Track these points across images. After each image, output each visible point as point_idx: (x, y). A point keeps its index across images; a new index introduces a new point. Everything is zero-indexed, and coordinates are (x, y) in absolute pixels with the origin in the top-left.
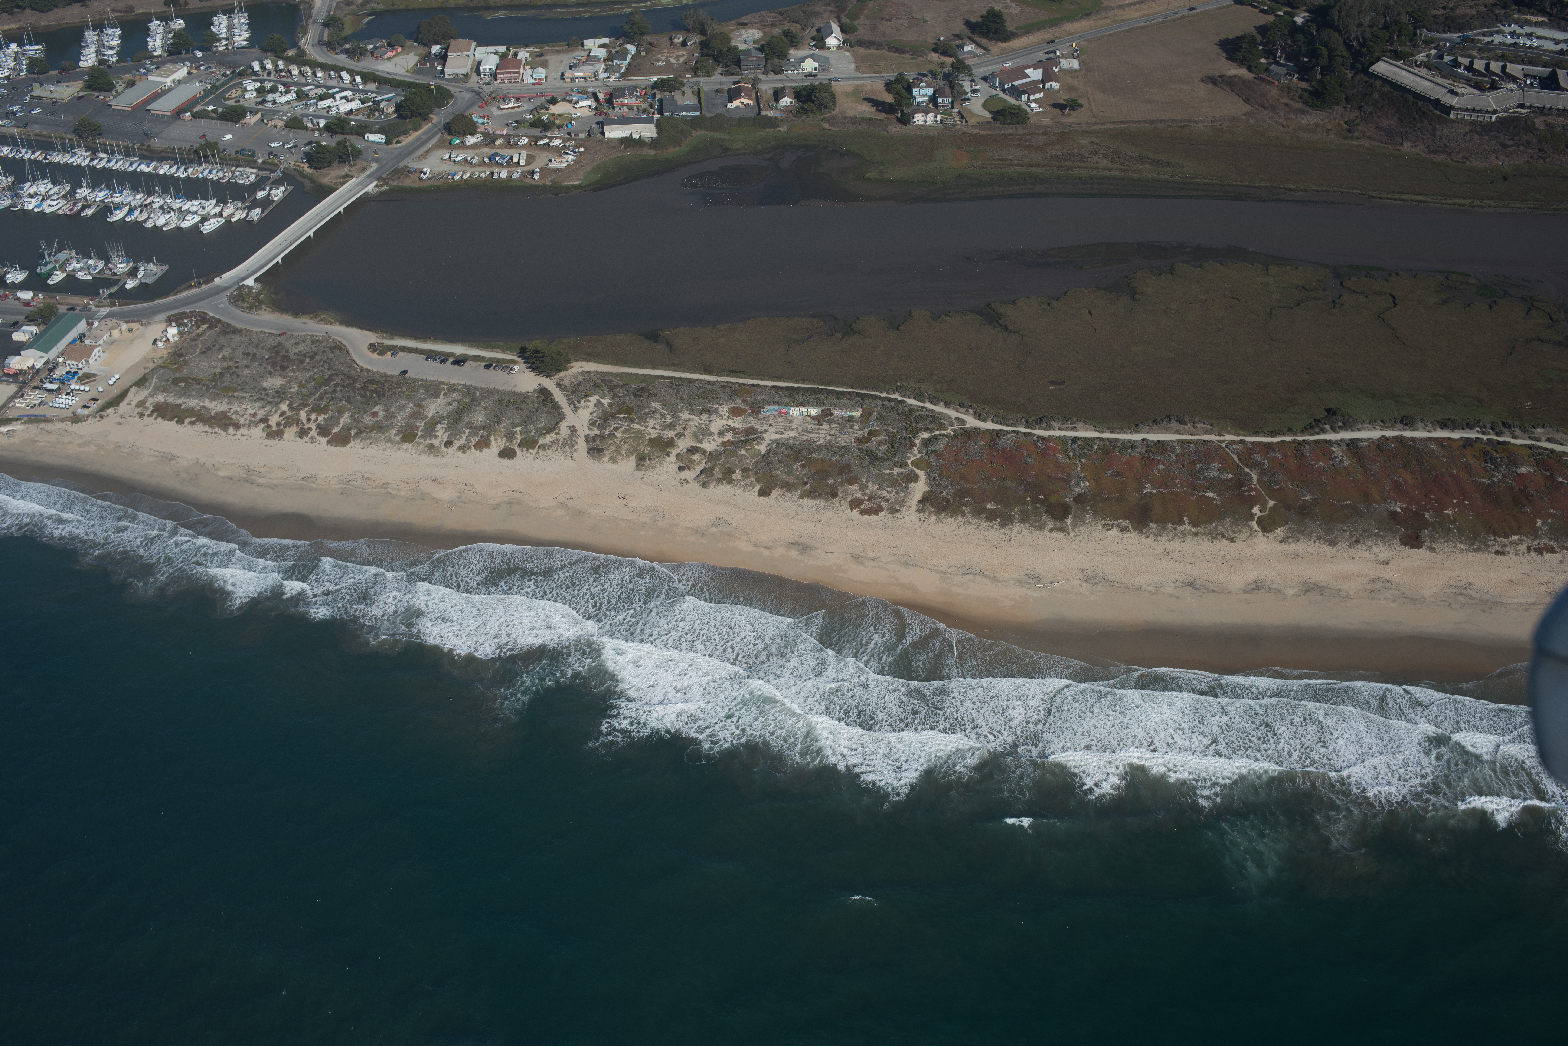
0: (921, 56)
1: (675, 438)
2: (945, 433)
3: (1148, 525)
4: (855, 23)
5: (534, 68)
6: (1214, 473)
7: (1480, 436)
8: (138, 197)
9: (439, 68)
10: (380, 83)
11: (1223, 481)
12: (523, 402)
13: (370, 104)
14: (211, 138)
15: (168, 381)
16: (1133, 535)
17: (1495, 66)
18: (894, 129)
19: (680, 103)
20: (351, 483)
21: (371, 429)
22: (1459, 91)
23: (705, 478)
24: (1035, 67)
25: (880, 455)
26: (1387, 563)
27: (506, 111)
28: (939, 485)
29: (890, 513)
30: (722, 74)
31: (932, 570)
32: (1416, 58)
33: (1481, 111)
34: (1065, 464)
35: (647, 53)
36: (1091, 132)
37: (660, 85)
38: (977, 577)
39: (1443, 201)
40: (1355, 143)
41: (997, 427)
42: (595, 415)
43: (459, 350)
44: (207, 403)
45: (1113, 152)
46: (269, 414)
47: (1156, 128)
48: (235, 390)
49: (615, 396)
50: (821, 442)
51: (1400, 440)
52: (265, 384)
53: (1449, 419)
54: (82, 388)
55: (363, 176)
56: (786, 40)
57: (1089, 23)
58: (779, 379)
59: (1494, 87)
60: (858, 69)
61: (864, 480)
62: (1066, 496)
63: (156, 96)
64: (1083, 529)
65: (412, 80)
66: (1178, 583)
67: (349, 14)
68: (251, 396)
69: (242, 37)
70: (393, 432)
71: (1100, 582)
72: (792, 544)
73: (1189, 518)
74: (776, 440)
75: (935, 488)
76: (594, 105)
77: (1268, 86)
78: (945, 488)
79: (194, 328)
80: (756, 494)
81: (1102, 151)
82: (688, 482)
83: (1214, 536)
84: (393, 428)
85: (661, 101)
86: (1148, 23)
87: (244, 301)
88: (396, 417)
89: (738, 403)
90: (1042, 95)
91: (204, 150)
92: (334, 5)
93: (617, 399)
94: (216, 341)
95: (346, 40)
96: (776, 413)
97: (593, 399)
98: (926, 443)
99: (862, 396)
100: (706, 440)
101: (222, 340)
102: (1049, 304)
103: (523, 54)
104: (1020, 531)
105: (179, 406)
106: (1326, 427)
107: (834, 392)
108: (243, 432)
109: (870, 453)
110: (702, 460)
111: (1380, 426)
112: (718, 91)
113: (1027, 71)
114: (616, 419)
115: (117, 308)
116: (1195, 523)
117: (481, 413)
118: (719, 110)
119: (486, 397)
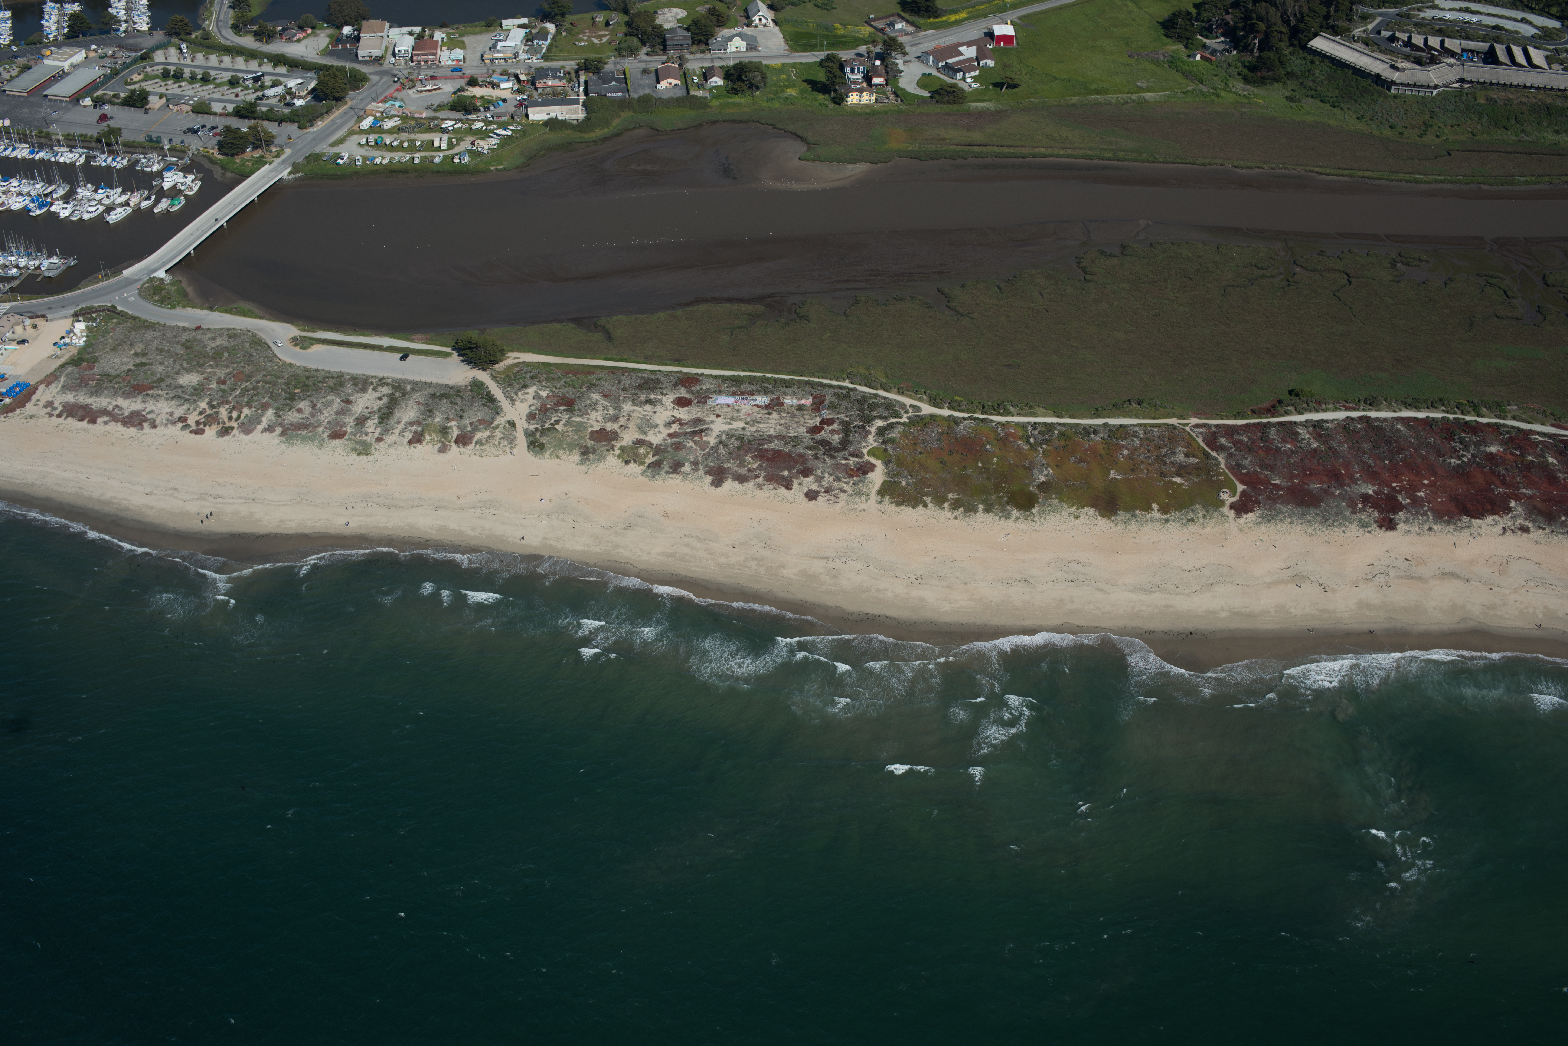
1: (619, 431)
2: (902, 421)
3: (1116, 513)
5: (451, 49)
6: (1181, 457)
7: (1446, 415)
8: (38, 186)
9: (352, 50)
10: (290, 66)
11: (1189, 466)
12: (456, 395)
13: (281, 87)
14: (114, 124)
15: (77, 379)
16: (1102, 522)
17: (1434, 42)
18: (827, 108)
21: (297, 427)
22: (1400, 65)
23: (654, 471)
24: (969, 44)
25: (834, 444)
27: (424, 94)
28: (897, 475)
29: (848, 505)
30: (647, 54)
32: (1353, 33)
33: (1422, 86)
34: (1027, 451)
35: (568, 33)
37: (586, 66)
39: (1389, 177)
41: (954, 414)
42: (533, 408)
43: (386, 342)
44: (120, 402)
46: (187, 411)
48: (152, 388)
49: (553, 387)
50: (772, 432)
51: (1366, 420)
52: (181, 381)
53: (1413, 399)
55: (277, 161)
56: (712, 19)
58: (724, 367)
59: (1433, 61)
60: (789, 47)
61: (820, 472)
62: (1030, 484)
63: (53, 80)
64: (1050, 518)
65: (324, 63)
68: (167, 394)
69: (141, 19)
70: (320, 429)
73: (1158, 505)
74: (725, 432)
75: (893, 479)
76: (516, 87)
78: (904, 478)
79: (103, 323)
80: (708, 485)
82: (634, 475)
83: (1186, 521)
84: (320, 425)
85: (586, 82)
87: (156, 295)
88: (322, 414)
89: (683, 393)
90: (977, 73)
91: (107, 137)
93: (555, 391)
94: (127, 336)
95: (252, 21)
96: (723, 403)
97: (532, 390)
98: (881, 431)
99: (812, 385)
100: (651, 432)
101: (133, 334)
102: (998, 287)
103: (439, 35)
104: (984, 519)
105: (90, 405)
106: (1290, 408)
107: (781, 380)
108: (160, 430)
109: (824, 443)
110: (648, 453)
111: (1344, 406)
112: (645, 71)
113: (960, 49)
114: (556, 411)
115: (20, 302)
116: (1164, 510)
117: (412, 407)
118: (647, 91)
119: (416, 390)
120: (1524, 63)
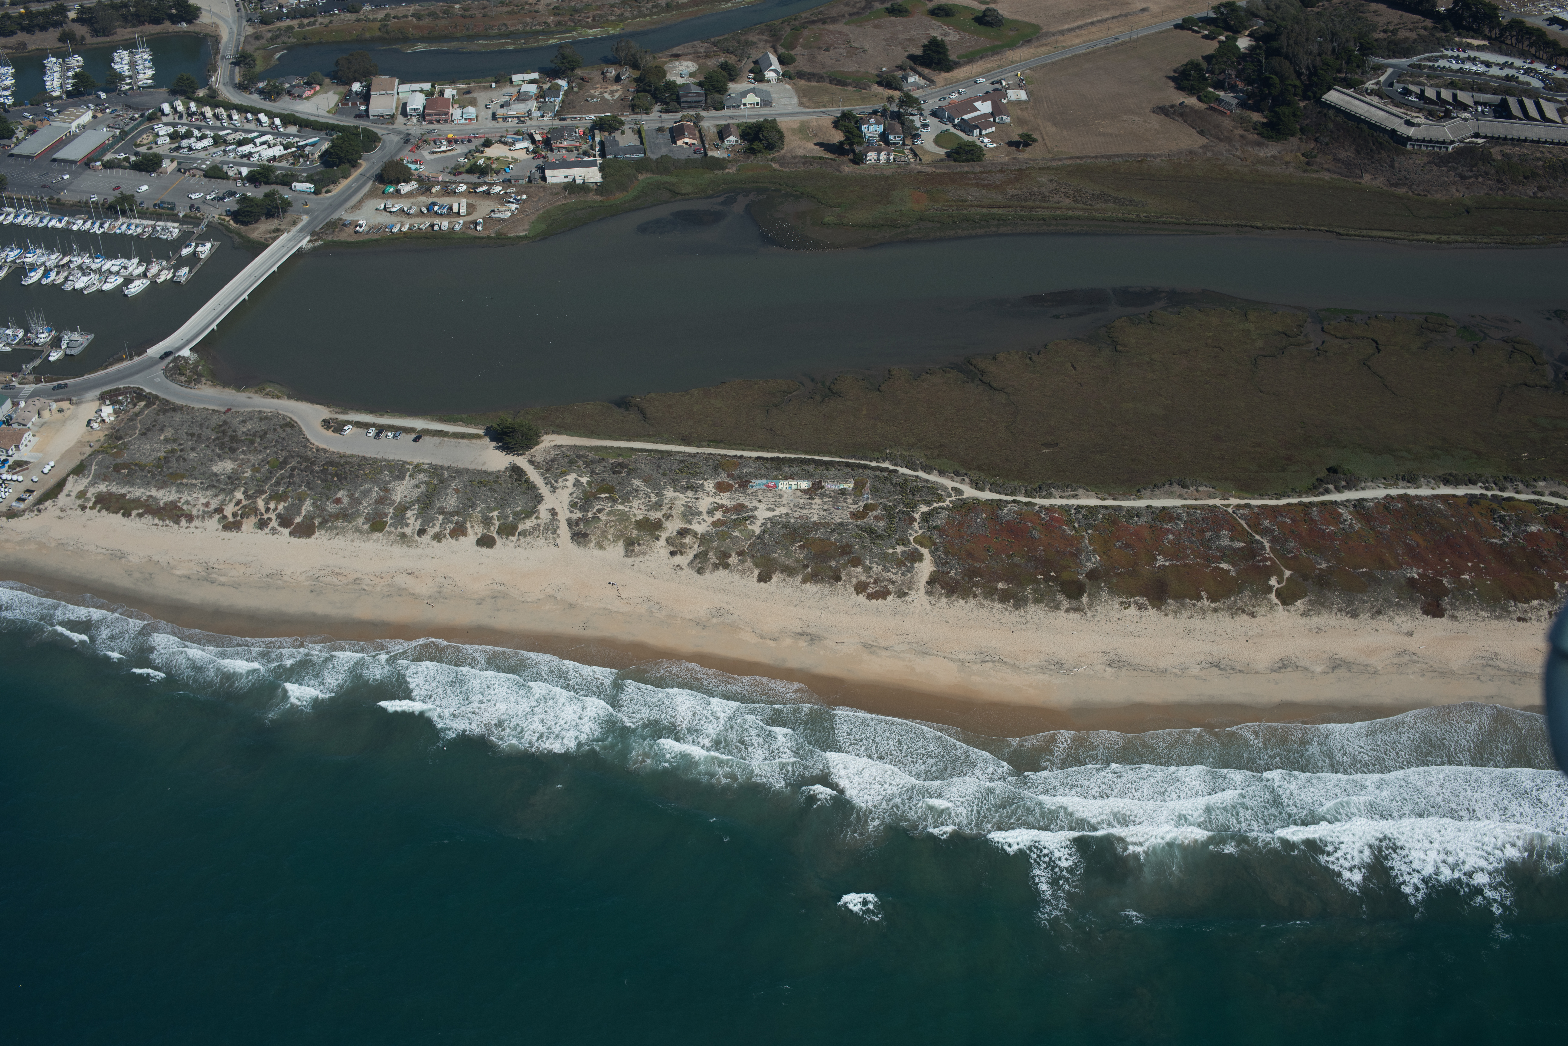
0: (865, 89)
1: (663, 520)
2: (944, 505)
3: (1166, 602)
4: (793, 53)
5: (463, 107)
6: (1226, 542)
7: (1484, 492)
8: (53, 257)
9: (363, 108)
10: (300, 126)
11: (1235, 551)
12: (495, 482)
13: (294, 149)
14: (126, 190)
15: (108, 467)
16: (1152, 613)
17: (1447, 95)
18: (847, 169)
19: (622, 144)
20: (321, 579)
21: (337, 516)
22: (1415, 121)
23: (700, 564)
24: (984, 99)
25: (879, 532)
26: (1411, 635)
27: (438, 155)
28: (945, 564)
29: (899, 597)
30: (662, 112)
31: (949, 659)
32: (1366, 85)
33: (1437, 142)
34: (1072, 536)
35: (580, 89)
36: (1048, 168)
37: (600, 125)
38: (997, 664)
39: (1411, 238)
40: (1315, 176)
41: (997, 497)
42: (574, 495)
43: (419, 424)
44: (154, 492)
45: (1073, 190)
46: (223, 503)
47: (1114, 163)
48: (183, 477)
49: (593, 473)
50: (815, 518)
51: (1404, 498)
52: (215, 469)
53: (1450, 474)
54: (15, 477)
55: (295, 230)
56: (725, 74)
57: (1031, 50)
58: (762, 448)
59: (1447, 115)
60: (801, 104)
61: (867, 561)
62: (1078, 573)
63: (62, 143)
64: (1100, 608)
65: (336, 122)
66: (1204, 665)
67: (258, 49)
68: (202, 483)
69: (146, 75)
70: (361, 520)
71: (1124, 666)
72: (800, 634)
73: (1207, 593)
74: (769, 519)
75: (942, 568)
76: (532, 147)
77: (1220, 117)
78: (952, 567)
79: (130, 406)
80: (755, 580)
81: (1062, 190)
82: (681, 569)
83: (1235, 611)
84: (360, 516)
85: (602, 143)
86: (1090, 49)
87: (181, 374)
88: (361, 503)
89: (723, 477)
90: (993, 129)
91: (122, 204)
92: (242, 39)
93: (596, 477)
94: (155, 421)
95: (260, 78)
96: (764, 487)
97: (572, 477)
98: (926, 517)
99: (853, 466)
100: (695, 521)
101: (161, 418)
102: (1030, 359)
103: (449, 92)
104: (1034, 612)
105: (124, 495)
106: (1329, 486)
107: (821, 462)
108: (197, 525)
109: (869, 530)
110: (694, 543)
111: (1383, 484)
112: (660, 130)
113: (976, 104)
114: (598, 499)
115: (43, 384)
116: (1213, 598)
117: (452, 496)
118: (664, 151)
119: (455, 477)
120: (1538, 117)
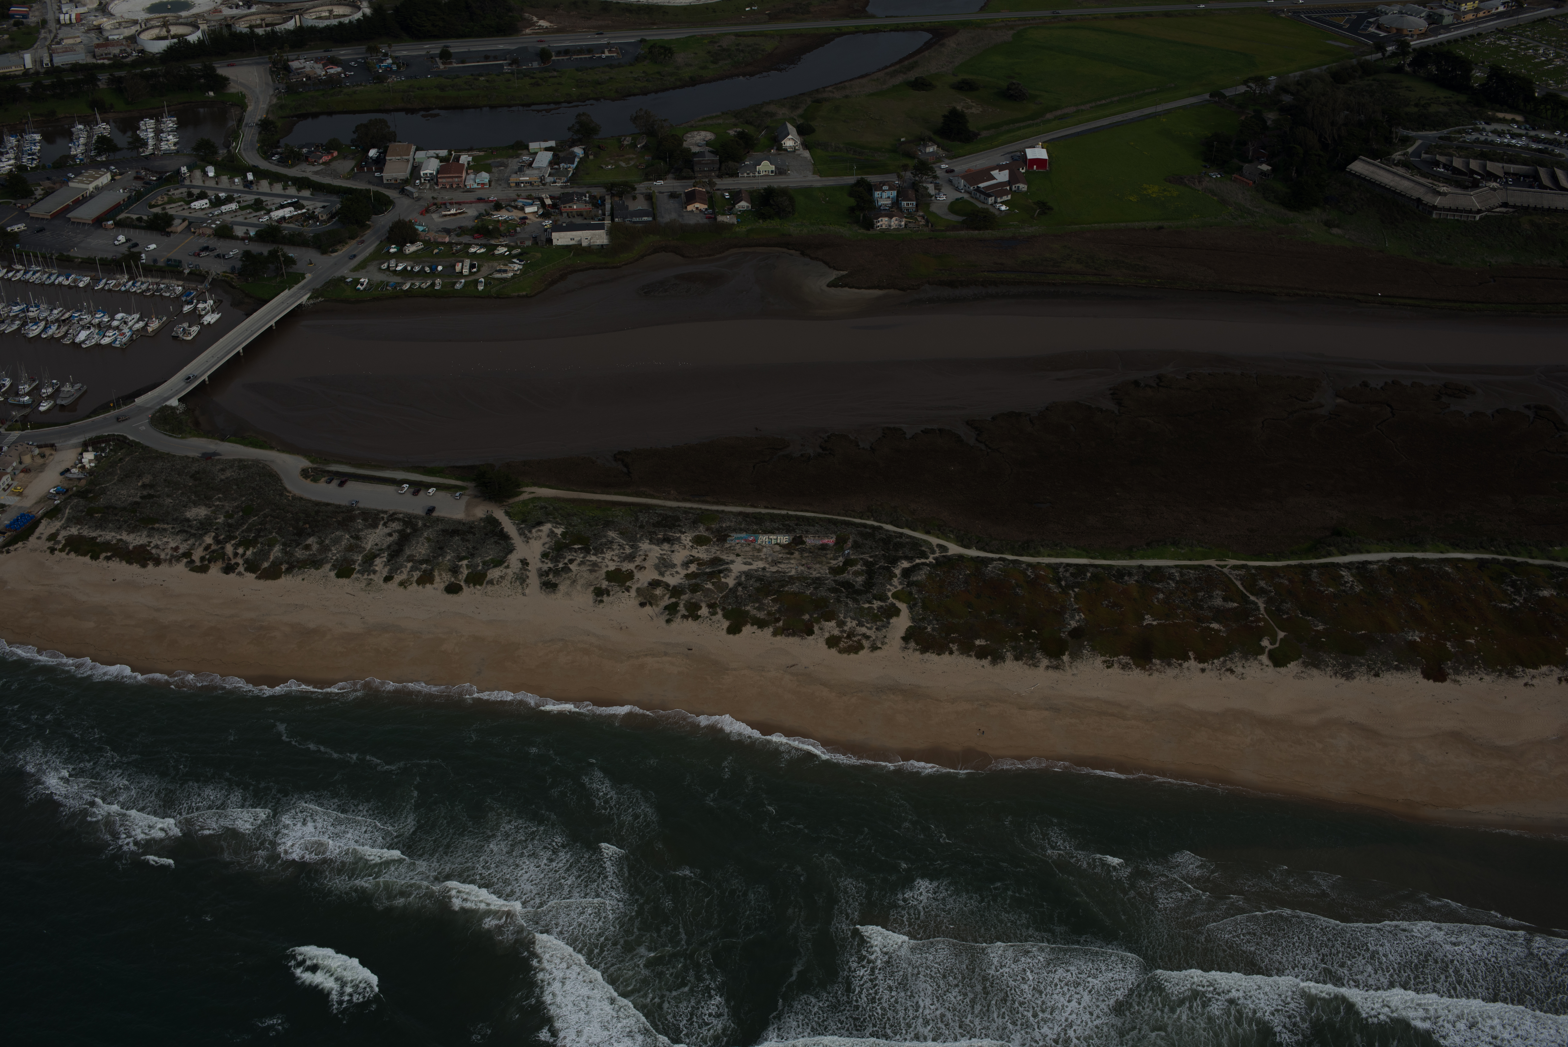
1: (635, 571)
2: (927, 561)
3: (1151, 662)
4: (812, 124)
5: (476, 172)
6: (1218, 602)
7: (1496, 556)
8: (56, 311)
9: (377, 173)
10: (314, 190)
11: (1228, 611)
12: (469, 531)
13: (304, 211)
15: (82, 511)
16: (1136, 672)
17: (1474, 164)
19: (631, 209)
21: (304, 563)
22: (1441, 189)
23: (669, 614)
24: (1001, 168)
25: (857, 587)
27: (448, 218)
28: (922, 619)
29: (871, 651)
30: (675, 178)
32: (1393, 156)
33: (1464, 210)
34: (1057, 594)
35: (595, 156)
36: (1062, 234)
41: (983, 554)
42: (547, 546)
43: (399, 475)
44: (125, 536)
45: (1086, 256)
46: (192, 547)
48: (157, 521)
49: (568, 524)
50: (793, 573)
51: (1412, 562)
52: (188, 515)
55: (297, 287)
56: (744, 143)
58: (745, 504)
59: (1475, 185)
60: (816, 172)
61: (842, 616)
62: (1060, 630)
63: (79, 203)
64: (1081, 666)
65: (350, 186)
67: (281, 117)
68: (173, 528)
69: (170, 141)
70: (328, 567)
73: (1195, 653)
74: (744, 572)
75: (919, 624)
76: (541, 212)
77: (1242, 187)
78: (930, 623)
79: (112, 453)
80: (724, 632)
81: (1075, 256)
82: (650, 619)
83: (1222, 672)
84: (327, 562)
85: (611, 206)
87: (166, 423)
88: (330, 550)
89: (702, 531)
90: (1009, 197)
92: (267, 108)
93: (571, 529)
94: (135, 468)
95: (279, 144)
96: (743, 541)
97: (545, 529)
98: (906, 573)
99: (835, 523)
100: (668, 573)
101: (142, 465)
103: (465, 159)
104: (1012, 667)
105: (94, 539)
106: (1331, 548)
107: (803, 517)
108: (164, 568)
109: (847, 585)
110: (665, 595)
111: (1389, 547)
112: (672, 195)
113: (992, 173)
114: (571, 550)
115: (29, 431)
116: (1201, 659)
117: (423, 545)
118: (674, 216)
119: (429, 527)
